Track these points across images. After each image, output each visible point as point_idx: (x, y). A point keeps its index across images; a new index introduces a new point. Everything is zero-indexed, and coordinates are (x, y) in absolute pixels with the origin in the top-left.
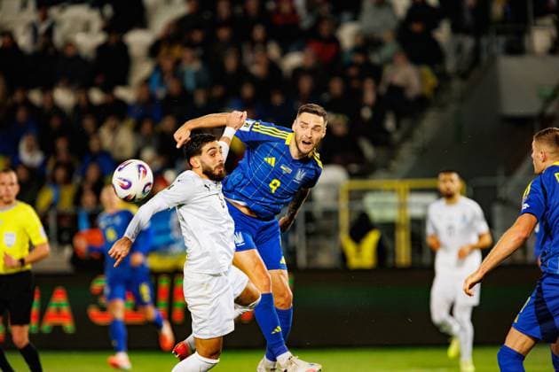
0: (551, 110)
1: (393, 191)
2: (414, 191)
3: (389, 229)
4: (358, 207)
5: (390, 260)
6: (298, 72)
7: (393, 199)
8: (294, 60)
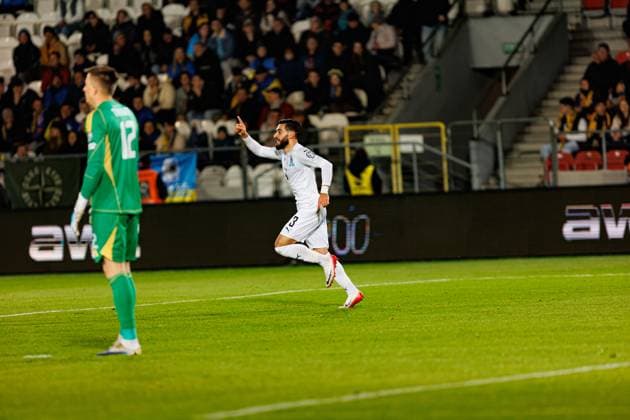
0: (513, 63)
1: (387, 132)
2: (403, 132)
3: (384, 163)
4: (358, 145)
5: (385, 190)
6: (306, 34)
7: (387, 139)
8: (300, 27)
